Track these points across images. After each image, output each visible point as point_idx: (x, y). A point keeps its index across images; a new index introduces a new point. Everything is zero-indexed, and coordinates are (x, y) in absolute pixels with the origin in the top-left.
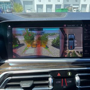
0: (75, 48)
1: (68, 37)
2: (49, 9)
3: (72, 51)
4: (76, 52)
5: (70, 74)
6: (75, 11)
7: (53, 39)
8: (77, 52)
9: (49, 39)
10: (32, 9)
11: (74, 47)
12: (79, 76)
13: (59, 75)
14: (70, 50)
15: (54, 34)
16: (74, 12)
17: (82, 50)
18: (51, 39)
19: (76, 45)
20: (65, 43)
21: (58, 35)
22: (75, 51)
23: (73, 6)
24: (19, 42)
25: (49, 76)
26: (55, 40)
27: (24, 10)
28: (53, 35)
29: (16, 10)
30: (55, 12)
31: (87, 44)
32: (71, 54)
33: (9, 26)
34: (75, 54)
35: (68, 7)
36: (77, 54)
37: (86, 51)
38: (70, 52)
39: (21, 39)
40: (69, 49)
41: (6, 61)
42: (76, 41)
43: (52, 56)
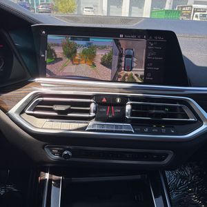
0: (134, 69)
1: (125, 52)
2: (137, 8)
3: (129, 73)
4: (134, 75)
5: (118, 101)
6: (197, 16)
7: (104, 54)
8: (136, 75)
9: (98, 53)
10: (97, 6)
11: (132, 68)
12: (131, 104)
13: (104, 100)
14: (126, 72)
15: (105, 47)
16: (195, 19)
17: (143, 73)
18: (100, 54)
19: (135, 65)
20: (120, 61)
21: (110, 49)
22: (133, 73)
23: (193, 6)
24: (55, 55)
25: (92, 100)
26: (106, 55)
27: (79, 7)
28: (103, 48)
29: (60, 7)
30: (149, 17)
31: (151, 64)
32: (126, 78)
33: (44, 32)
34: (133, 78)
35: (182, 7)
36: (136, 78)
37: (149, 75)
38: (126, 75)
39: (59, 52)
40: (125, 70)
41: (36, 79)
42: (135, 60)
43: (100, 79)
